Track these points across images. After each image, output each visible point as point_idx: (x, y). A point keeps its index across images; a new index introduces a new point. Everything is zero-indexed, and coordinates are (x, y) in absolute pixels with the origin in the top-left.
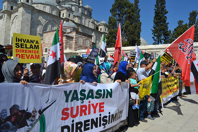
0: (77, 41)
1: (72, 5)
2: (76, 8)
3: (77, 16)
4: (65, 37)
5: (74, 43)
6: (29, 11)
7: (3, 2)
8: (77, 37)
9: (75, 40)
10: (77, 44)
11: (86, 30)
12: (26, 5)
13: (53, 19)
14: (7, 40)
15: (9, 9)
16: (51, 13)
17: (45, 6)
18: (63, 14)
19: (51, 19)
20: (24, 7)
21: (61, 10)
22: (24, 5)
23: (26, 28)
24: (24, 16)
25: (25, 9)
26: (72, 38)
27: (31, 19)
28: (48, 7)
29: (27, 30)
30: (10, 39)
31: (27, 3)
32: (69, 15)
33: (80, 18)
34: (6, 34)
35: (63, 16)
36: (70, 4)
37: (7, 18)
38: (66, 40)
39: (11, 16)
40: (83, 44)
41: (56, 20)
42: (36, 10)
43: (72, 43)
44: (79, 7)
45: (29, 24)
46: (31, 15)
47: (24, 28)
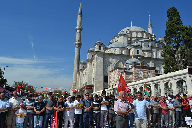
0: (137, 75)
1: (141, 42)
2: (146, 43)
3: (147, 51)
4: (125, 74)
5: (134, 78)
6: (101, 56)
7: (87, 53)
8: (137, 71)
9: (135, 75)
10: (137, 78)
11: (159, 62)
12: (98, 52)
13: (123, 59)
14: (90, 81)
15: (91, 58)
16: (121, 54)
17: (116, 49)
18: (132, 52)
19: (121, 59)
20: (98, 54)
21: (130, 49)
22: (97, 52)
23: (100, 70)
24: (98, 60)
25: (98, 55)
26: (132, 73)
27: (104, 62)
28: (118, 49)
29: (101, 71)
30: (92, 80)
31: (99, 51)
32: (138, 51)
33: (151, 51)
34: (89, 76)
35: (132, 54)
36: (140, 42)
37: (90, 65)
38: (125, 76)
39: (92, 62)
40: (144, 77)
41: (126, 58)
42: (107, 54)
43: (132, 78)
44: (149, 42)
45: (102, 66)
46: (104, 59)
47: (98, 70)
